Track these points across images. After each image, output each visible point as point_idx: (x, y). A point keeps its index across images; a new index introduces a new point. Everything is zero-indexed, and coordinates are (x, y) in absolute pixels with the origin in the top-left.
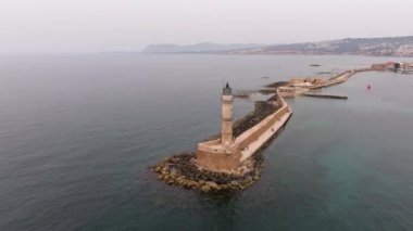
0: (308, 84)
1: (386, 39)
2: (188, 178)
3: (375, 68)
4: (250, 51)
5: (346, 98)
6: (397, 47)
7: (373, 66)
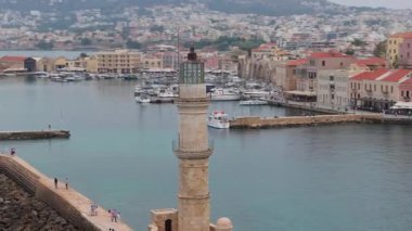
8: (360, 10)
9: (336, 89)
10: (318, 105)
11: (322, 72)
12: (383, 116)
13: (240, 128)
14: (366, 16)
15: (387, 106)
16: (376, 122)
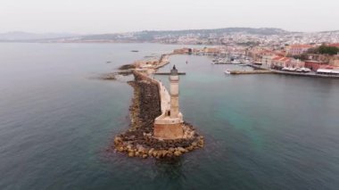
0: (150, 65)
1: (170, 32)
2: (157, 149)
3: (176, 52)
4: (68, 39)
5: (184, 74)
6: (178, 37)
7: (175, 51)
8: (293, 33)
9: (267, 61)
10: (261, 67)
11: (264, 57)
12: (279, 71)
13: (234, 74)
14: (296, 35)
15: (280, 68)
16: (276, 73)
